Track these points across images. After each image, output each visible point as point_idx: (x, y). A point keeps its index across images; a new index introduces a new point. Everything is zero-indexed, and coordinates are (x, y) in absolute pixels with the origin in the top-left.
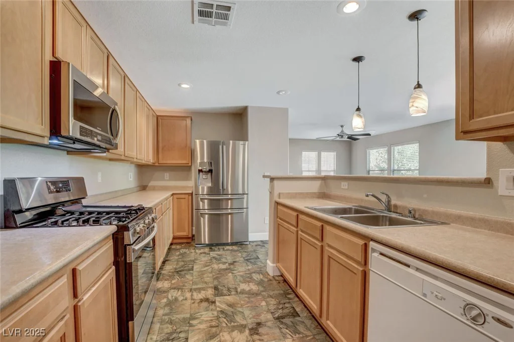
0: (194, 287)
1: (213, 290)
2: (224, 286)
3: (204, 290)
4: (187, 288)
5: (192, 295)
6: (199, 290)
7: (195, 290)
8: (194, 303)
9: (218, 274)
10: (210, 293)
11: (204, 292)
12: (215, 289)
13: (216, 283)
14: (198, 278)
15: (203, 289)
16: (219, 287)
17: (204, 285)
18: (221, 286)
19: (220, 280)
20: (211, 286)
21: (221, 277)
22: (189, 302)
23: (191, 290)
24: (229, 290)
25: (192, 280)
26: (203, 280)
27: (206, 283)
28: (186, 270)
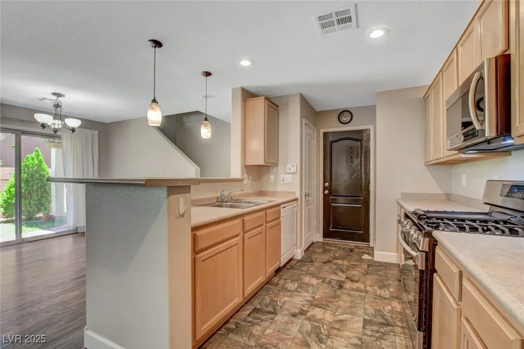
0: (364, 294)
1: (344, 286)
2: (332, 287)
3: (353, 288)
4: (371, 296)
5: (365, 287)
6: (358, 290)
7: (362, 291)
8: (364, 282)
9: (331, 302)
10: (348, 285)
11: (354, 287)
12: (342, 286)
13: (339, 292)
14: (358, 303)
15: (353, 290)
16: (337, 287)
17: (352, 293)
18: (335, 287)
19: (333, 293)
20: (345, 291)
21: (330, 297)
22: (368, 283)
23: (366, 292)
24: (330, 283)
25: (365, 303)
26: (352, 299)
27: (350, 295)
28: (375, 324)
